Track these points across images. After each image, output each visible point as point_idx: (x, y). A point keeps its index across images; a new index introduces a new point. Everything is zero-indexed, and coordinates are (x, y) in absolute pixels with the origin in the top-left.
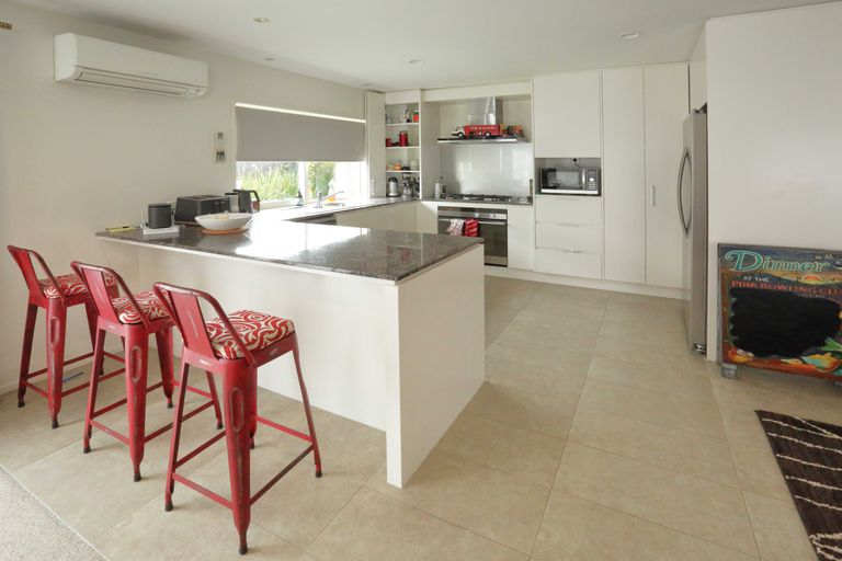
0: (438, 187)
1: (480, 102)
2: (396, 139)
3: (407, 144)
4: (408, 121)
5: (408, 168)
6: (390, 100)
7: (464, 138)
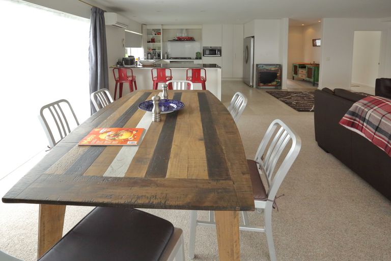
0: (166, 56)
1: (182, 30)
2: (151, 40)
3: (154, 42)
4: (156, 34)
5: (155, 50)
6: (149, 27)
7: (177, 40)
